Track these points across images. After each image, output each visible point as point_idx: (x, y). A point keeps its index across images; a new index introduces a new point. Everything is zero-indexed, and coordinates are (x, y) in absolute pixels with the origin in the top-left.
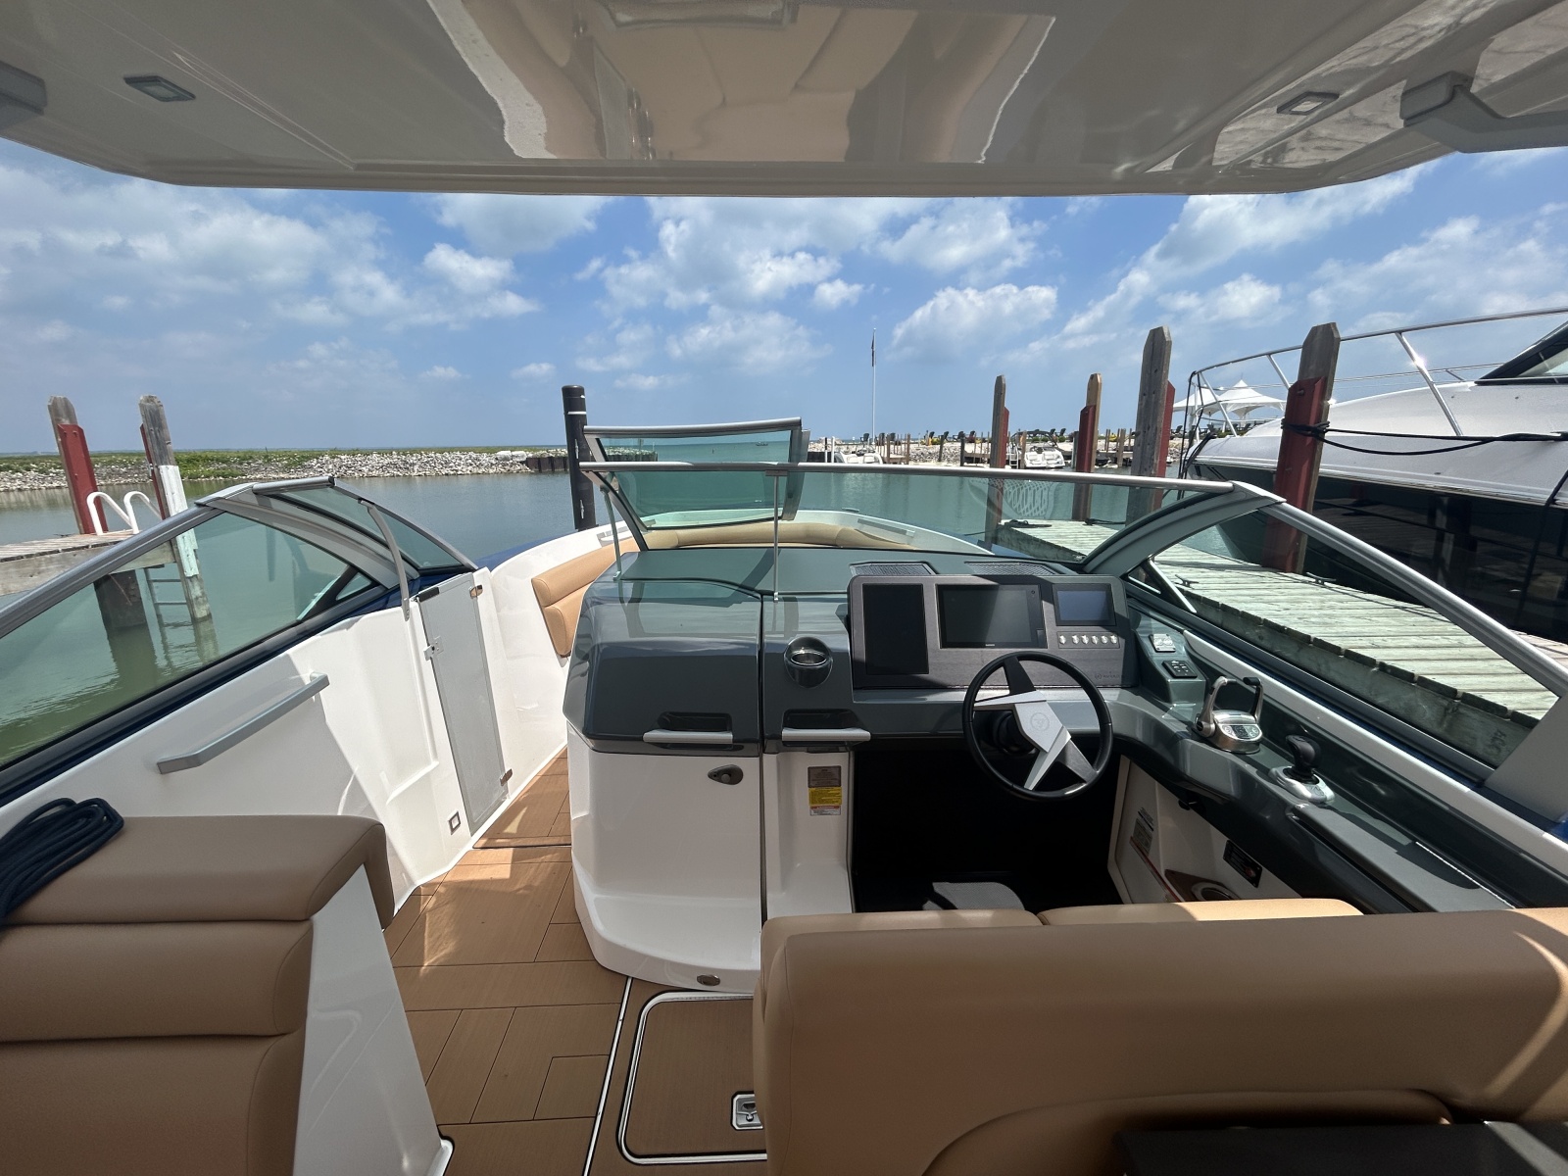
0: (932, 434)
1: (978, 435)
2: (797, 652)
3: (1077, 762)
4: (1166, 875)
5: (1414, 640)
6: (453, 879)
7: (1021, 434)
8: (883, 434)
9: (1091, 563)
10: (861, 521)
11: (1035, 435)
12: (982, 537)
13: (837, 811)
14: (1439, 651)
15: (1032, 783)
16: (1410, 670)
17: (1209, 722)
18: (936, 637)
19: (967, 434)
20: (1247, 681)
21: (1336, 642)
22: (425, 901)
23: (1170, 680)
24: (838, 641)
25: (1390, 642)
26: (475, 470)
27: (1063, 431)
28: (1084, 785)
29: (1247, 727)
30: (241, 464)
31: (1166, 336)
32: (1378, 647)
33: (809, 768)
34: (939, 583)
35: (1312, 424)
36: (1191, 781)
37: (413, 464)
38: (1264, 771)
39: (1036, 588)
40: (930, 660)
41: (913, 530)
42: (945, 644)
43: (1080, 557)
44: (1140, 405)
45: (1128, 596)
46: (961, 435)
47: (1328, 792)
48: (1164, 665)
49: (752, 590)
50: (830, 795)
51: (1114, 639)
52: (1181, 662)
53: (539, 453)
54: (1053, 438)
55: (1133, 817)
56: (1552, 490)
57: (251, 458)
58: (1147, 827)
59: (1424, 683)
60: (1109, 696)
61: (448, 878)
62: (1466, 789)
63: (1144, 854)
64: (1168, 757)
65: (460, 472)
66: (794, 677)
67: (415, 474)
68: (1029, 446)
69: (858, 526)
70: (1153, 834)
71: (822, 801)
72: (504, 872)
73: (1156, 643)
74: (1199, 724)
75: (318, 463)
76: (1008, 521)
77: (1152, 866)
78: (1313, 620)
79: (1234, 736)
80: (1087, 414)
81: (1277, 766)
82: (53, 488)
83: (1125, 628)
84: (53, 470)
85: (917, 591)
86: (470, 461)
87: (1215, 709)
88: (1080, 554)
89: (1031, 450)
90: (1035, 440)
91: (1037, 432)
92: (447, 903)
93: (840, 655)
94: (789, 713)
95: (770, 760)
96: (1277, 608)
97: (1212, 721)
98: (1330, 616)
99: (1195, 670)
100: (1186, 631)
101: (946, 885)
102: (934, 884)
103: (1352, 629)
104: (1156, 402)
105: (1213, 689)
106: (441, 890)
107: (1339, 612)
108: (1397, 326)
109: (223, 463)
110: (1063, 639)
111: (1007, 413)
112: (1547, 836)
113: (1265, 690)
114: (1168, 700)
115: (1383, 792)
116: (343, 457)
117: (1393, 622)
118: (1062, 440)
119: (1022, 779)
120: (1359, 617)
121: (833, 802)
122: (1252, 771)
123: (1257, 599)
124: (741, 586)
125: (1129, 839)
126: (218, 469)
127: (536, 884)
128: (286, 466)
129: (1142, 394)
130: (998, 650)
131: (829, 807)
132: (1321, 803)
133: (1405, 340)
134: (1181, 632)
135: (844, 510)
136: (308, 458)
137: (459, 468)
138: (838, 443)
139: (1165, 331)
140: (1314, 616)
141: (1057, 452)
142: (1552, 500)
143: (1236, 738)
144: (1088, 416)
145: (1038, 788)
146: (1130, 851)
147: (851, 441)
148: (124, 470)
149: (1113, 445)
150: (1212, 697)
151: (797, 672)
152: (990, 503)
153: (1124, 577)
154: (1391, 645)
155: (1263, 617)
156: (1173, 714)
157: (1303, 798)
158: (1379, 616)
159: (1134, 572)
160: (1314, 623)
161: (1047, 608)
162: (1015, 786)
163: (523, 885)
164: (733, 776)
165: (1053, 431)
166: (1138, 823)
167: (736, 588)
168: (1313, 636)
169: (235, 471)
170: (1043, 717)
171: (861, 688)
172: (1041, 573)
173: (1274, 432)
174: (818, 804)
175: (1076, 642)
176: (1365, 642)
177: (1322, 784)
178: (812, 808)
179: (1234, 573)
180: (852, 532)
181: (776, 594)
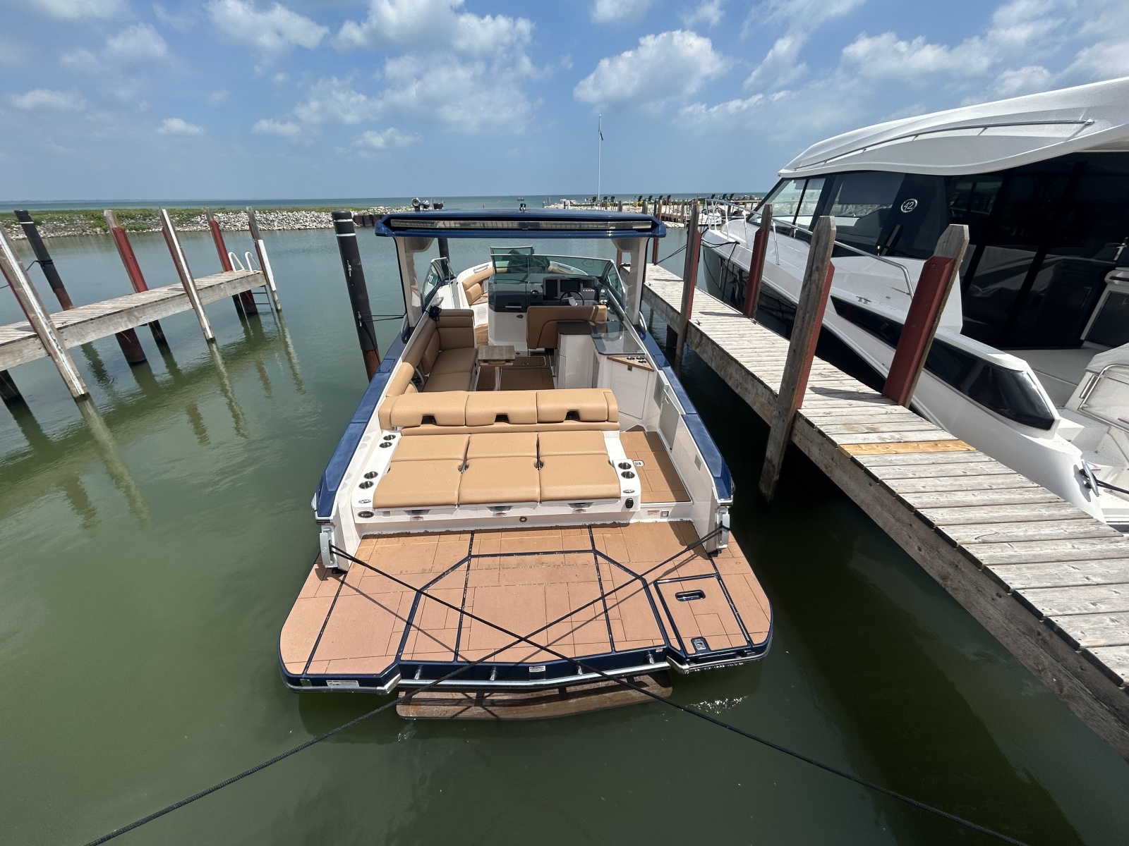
2: (532, 293)
18: (559, 290)
26: (319, 226)
30: (145, 220)
34: (561, 279)
37: (272, 221)
49: (524, 281)
53: (362, 212)
57: (150, 215)
65: (308, 227)
67: (276, 228)
69: (558, 267)
75: (201, 219)
82: (20, 239)
84: (13, 225)
86: (314, 218)
93: (540, 293)
94: (531, 304)
109: (131, 219)
116: (220, 215)
124: (521, 281)
126: (129, 224)
128: (179, 222)
136: (194, 216)
137: (307, 224)
148: (63, 225)
151: (533, 296)
164: (521, 316)
169: (143, 226)
180: (555, 269)
181: (529, 282)
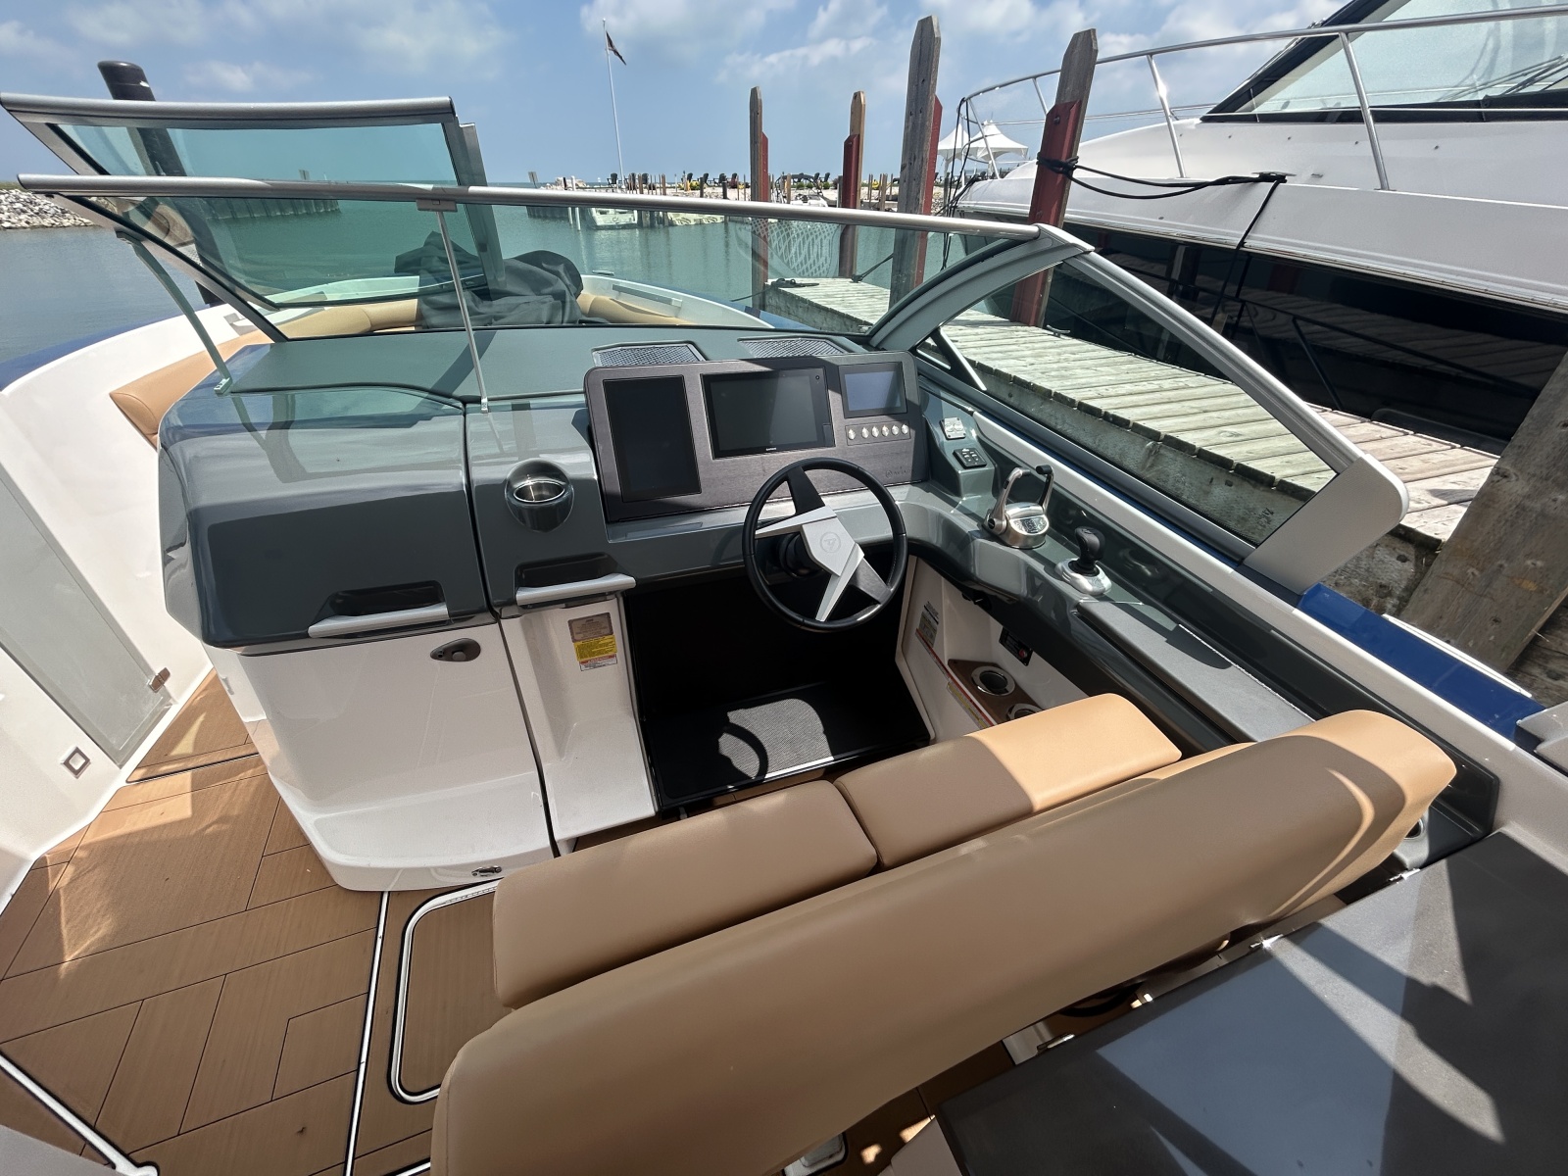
0: (690, 177)
1: (741, 180)
2: (518, 485)
3: (872, 583)
4: (948, 664)
5: (1129, 388)
6: (93, 840)
7: (785, 178)
8: (633, 175)
9: (876, 336)
10: (616, 288)
11: (799, 181)
12: (749, 303)
13: (614, 660)
14: (1147, 396)
15: (823, 613)
16: (1126, 417)
17: (1001, 519)
18: (706, 446)
19: (729, 177)
20: (1039, 470)
21: (1071, 395)
22: (55, 876)
23: (961, 471)
24: (578, 462)
25: (1112, 391)
26: (36, 221)
27: (827, 176)
28: (879, 606)
29: (1034, 519)
31: (935, 30)
32: (1103, 397)
33: (569, 622)
34: (705, 372)
35: (1063, 160)
36: (978, 582)
38: (1051, 566)
39: (820, 372)
40: (701, 476)
41: (678, 297)
42: (718, 453)
43: (865, 328)
44: (906, 128)
45: (919, 374)
46: (722, 178)
47: (1104, 581)
48: (955, 454)
49: (449, 396)
50: (601, 646)
51: (905, 428)
52: (971, 450)
54: (817, 183)
55: (920, 610)
56: (1244, 233)
58: (932, 620)
59: (1138, 429)
60: (899, 495)
61: (88, 840)
62: (1229, 570)
63: (929, 646)
64: (958, 557)
66: (524, 522)
68: (794, 193)
69: (614, 294)
70: (938, 627)
71: (593, 654)
72: (180, 808)
73: (946, 429)
74: (991, 521)
76: (775, 280)
77: (937, 657)
78: (1053, 373)
79: (1023, 532)
80: (851, 146)
81: (1063, 560)
83: (916, 417)
85: (676, 384)
87: (1008, 503)
88: (866, 324)
89: (796, 199)
90: (800, 187)
91: (801, 177)
92: (95, 867)
93: (582, 484)
94: (522, 568)
95: (512, 626)
96: (1023, 363)
97: (1004, 517)
98: (1066, 369)
99: (985, 458)
100: (976, 413)
101: (741, 712)
102: (730, 714)
103: (1083, 381)
104: (923, 125)
105: (1008, 482)
106: (80, 854)
107: (1072, 364)
108: (1148, 47)
110: (852, 434)
111: (765, 140)
112: (1297, 612)
113: (1056, 478)
114: (958, 494)
115: (1149, 573)
117: (1113, 371)
118: (826, 188)
119: (812, 611)
120: (1088, 368)
121: (606, 652)
122: (1040, 567)
123: (1006, 355)
124: (431, 392)
125: (915, 631)
127: (236, 813)
129: (909, 114)
130: (781, 454)
131: (599, 659)
132: (1100, 596)
133: (1154, 65)
134: (971, 413)
135: (595, 274)
138: (581, 185)
139: (935, 23)
140: (1053, 370)
141: (822, 201)
142: (1242, 243)
143: (1026, 533)
144: (852, 150)
145: (830, 618)
146: (916, 642)
147: (596, 184)
149: (875, 193)
150: (1006, 492)
151: (526, 514)
152: (755, 255)
153: (913, 350)
154: (1112, 394)
155: (1013, 375)
156: (963, 510)
157: (1084, 592)
158: (1102, 365)
159: (923, 345)
160: (1053, 377)
161: (834, 399)
162: (806, 621)
163: (215, 818)
164: (468, 651)
165: (818, 175)
166: (923, 616)
167: (426, 395)
168: (1053, 390)
170: (835, 537)
171: (618, 521)
172: (824, 351)
173: (1029, 172)
174: (588, 656)
175: (866, 436)
176: (1092, 393)
177: (1102, 575)
178: (583, 663)
179: (989, 329)
180: (607, 302)
181: (484, 400)
